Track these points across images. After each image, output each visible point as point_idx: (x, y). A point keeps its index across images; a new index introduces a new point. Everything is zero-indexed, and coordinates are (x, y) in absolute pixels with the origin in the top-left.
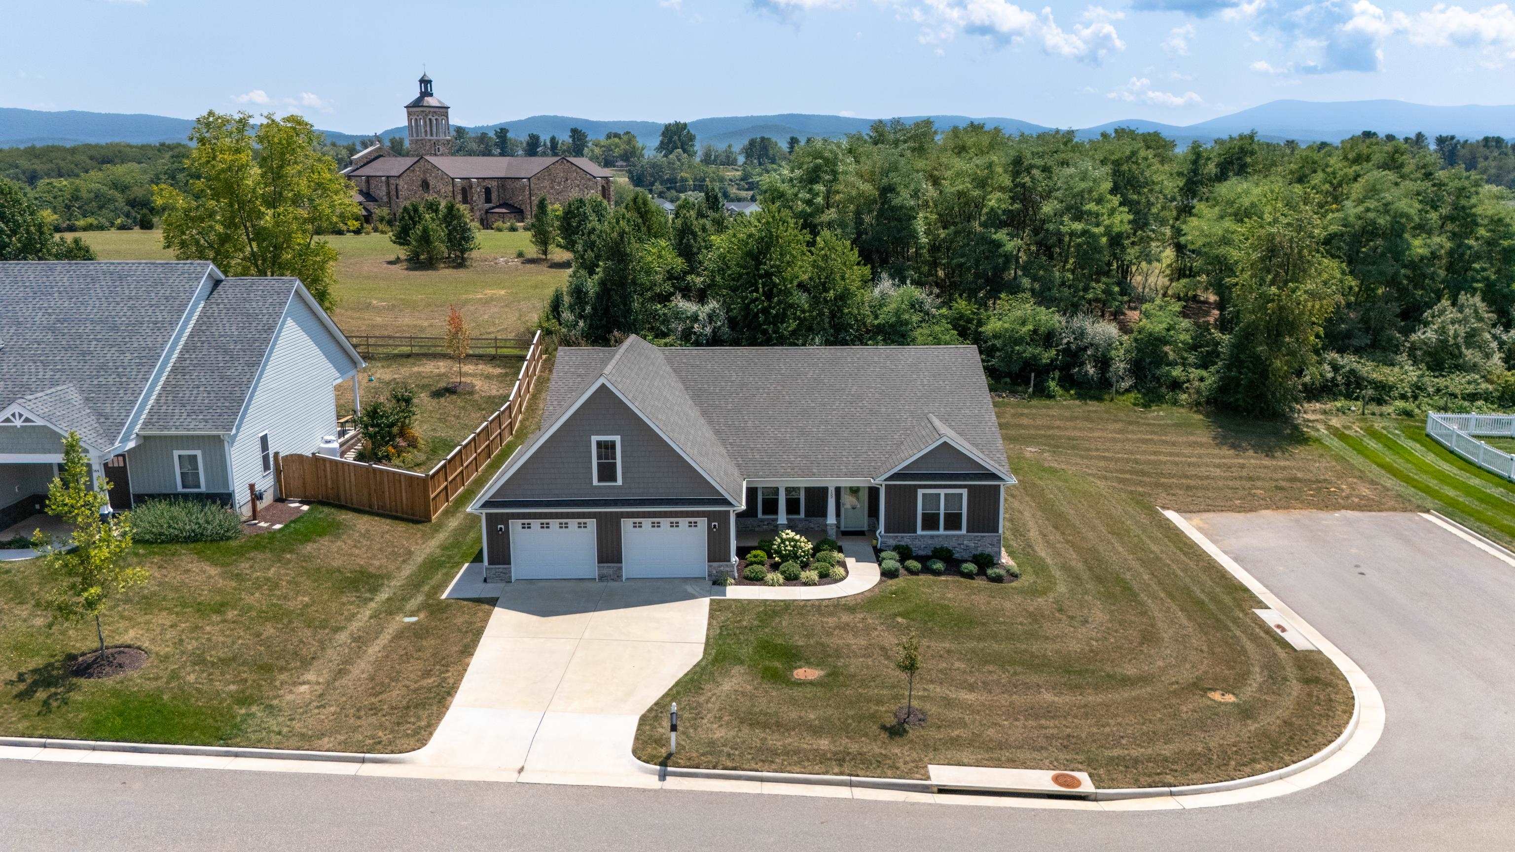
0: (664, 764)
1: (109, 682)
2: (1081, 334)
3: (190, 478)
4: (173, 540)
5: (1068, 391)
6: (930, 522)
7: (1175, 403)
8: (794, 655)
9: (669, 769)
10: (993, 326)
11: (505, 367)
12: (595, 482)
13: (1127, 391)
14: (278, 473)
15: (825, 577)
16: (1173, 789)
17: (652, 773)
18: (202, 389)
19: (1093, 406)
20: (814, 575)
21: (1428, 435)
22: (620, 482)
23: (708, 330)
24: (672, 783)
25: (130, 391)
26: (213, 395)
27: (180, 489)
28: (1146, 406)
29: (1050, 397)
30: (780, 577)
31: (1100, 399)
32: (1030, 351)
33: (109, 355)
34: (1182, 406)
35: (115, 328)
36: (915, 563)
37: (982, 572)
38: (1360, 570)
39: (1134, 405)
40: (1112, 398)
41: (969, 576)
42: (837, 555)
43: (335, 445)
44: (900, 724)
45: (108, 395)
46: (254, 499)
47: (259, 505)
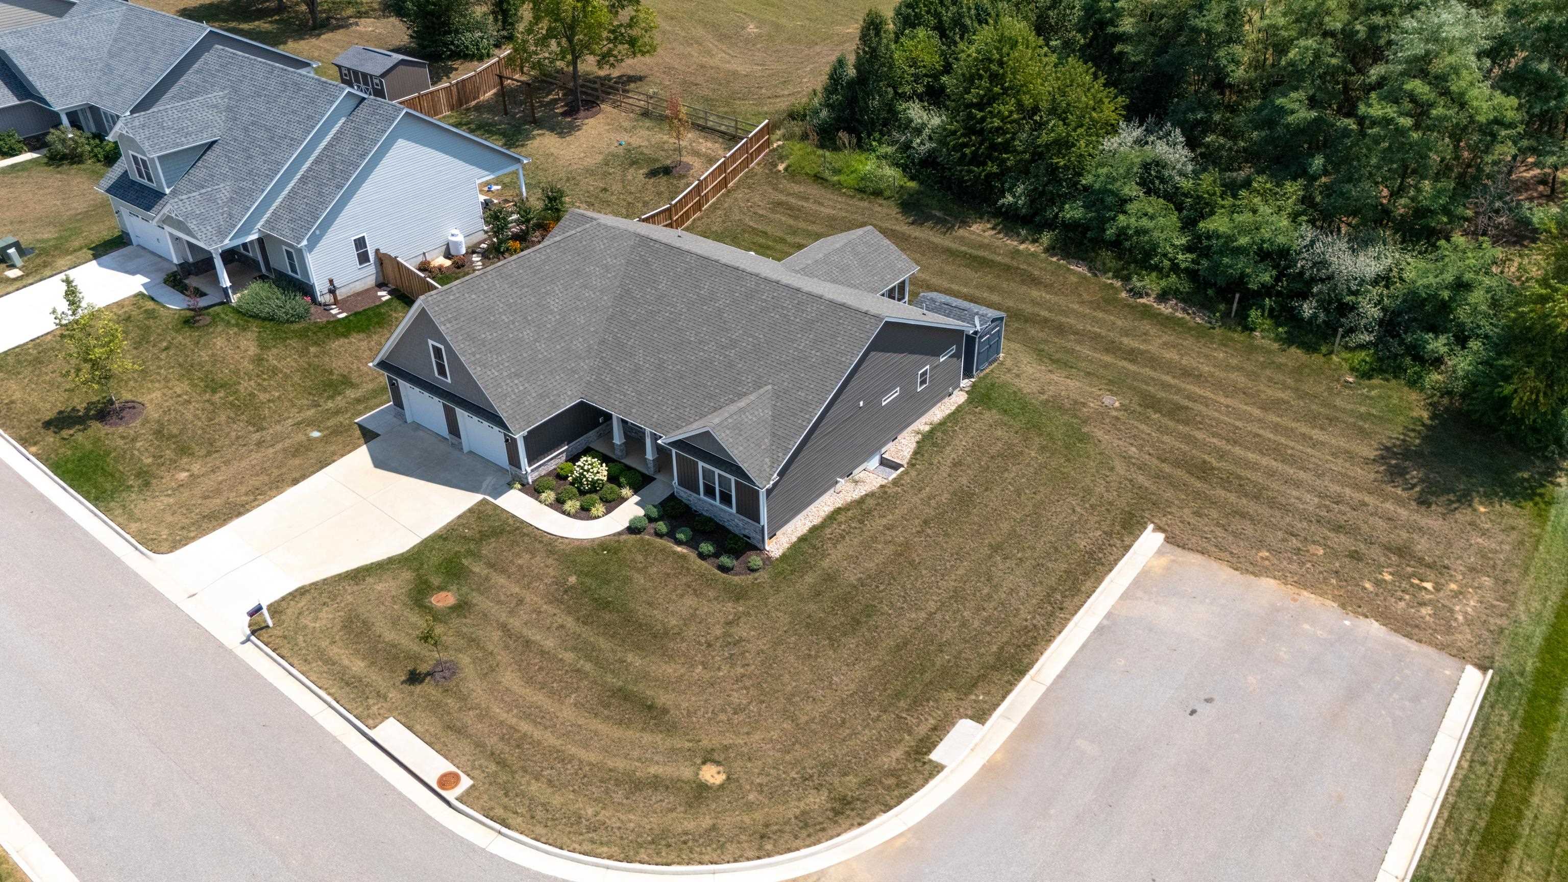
0: (253, 632)
1: (104, 431)
2: (1323, 262)
3: (292, 266)
4: (256, 317)
5: (1275, 325)
6: (710, 491)
7: (1412, 382)
8: (459, 579)
9: (253, 638)
10: (1215, 222)
12: (437, 374)
13: (1362, 347)
14: (378, 264)
15: (585, 513)
16: (504, 830)
17: (242, 634)
19: (1292, 356)
20: (572, 505)
22: (449, 380)
23: (925, 149)
24: (248, 652)
27: (290, 272)
28: (1366, 375)
29: (1248, 329)
30: (552, 498)
31: (1310, 348)
32: (1241, 264)
33: (258, 162)
36: (662, 526)
37: (716, 555)
38: (1202, 708)
39: (1353, 369)
40: (1331, 352)
41: (702, 556)
42: (626, 492)
43: (460, 238)
44: (429, 674)
45: (241, 196)
46: (332, 291)
47: (341, 294)
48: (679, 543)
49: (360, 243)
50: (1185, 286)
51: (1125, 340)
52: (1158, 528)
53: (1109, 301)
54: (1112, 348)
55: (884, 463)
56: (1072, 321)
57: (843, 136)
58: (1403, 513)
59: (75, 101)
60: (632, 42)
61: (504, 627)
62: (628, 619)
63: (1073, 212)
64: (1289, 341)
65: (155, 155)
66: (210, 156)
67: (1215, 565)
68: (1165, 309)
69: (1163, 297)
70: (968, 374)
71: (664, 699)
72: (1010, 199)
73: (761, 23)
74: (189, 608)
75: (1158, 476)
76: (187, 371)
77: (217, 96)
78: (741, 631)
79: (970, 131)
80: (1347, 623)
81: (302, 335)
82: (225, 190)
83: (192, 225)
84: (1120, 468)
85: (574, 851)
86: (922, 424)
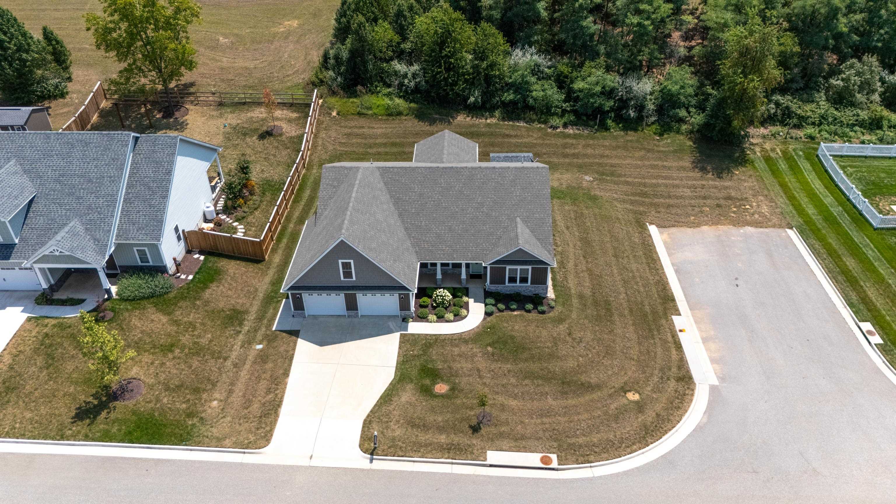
0: (372, 454)
1: (130, 403)
2: (629, 90)
3: (144, 259)
4: (143, 298)
5: (618, 124)
6: (512, 280)
7: (678, 132)
8: (437, 375)
9: (374, 457)
10: (579, 84)
11: (298, 112)
12: (342, 278)
13: (653, 123)
14: (186, 239)
15: (458, 317)
16: (592, 464)
17: (367, 458)
18: (141, 213)
19: (632, 136)
20: (450, 316)
21: (817, 156)
22: (354, 279)
23: (412, 84)
24: (375, 465)
25: (106, 224)
26: (147, 217)
27: (140, 264)
28: (661, 135)
29: (607, 129)
30: (435, 317)
31: (635, 130)
32: (599, 101)
33: (91, 199)
34: (682, 134)
35: (90, 181)
36: (501, 306)
37: (535, 308)
38: (737, 282)
39: (655, 134)
40: (643, 129)
41: (529, 311)
42: (465, 299)
43: (212, 208)
44: (479, 424)
46: (177, 264)
48: (513, 310)
50: (573, 118)
51: (567, 150)
52: (651, 223)
53: (546, 135)
54: (565, 155)
57: (360, 88)
58: (718, 184)
64: (625, 129)
65: (9, 219)
66: (38, 207)
67: (682, 229)
68: (569, 131)
69: (565, 126)
71: (581, 378)
75: (632, 203)
76: (139, 347)
78: (576, 334)
80: (742, 231)
81: (182, 297)
84: (618, 205)
85: (626, 455)
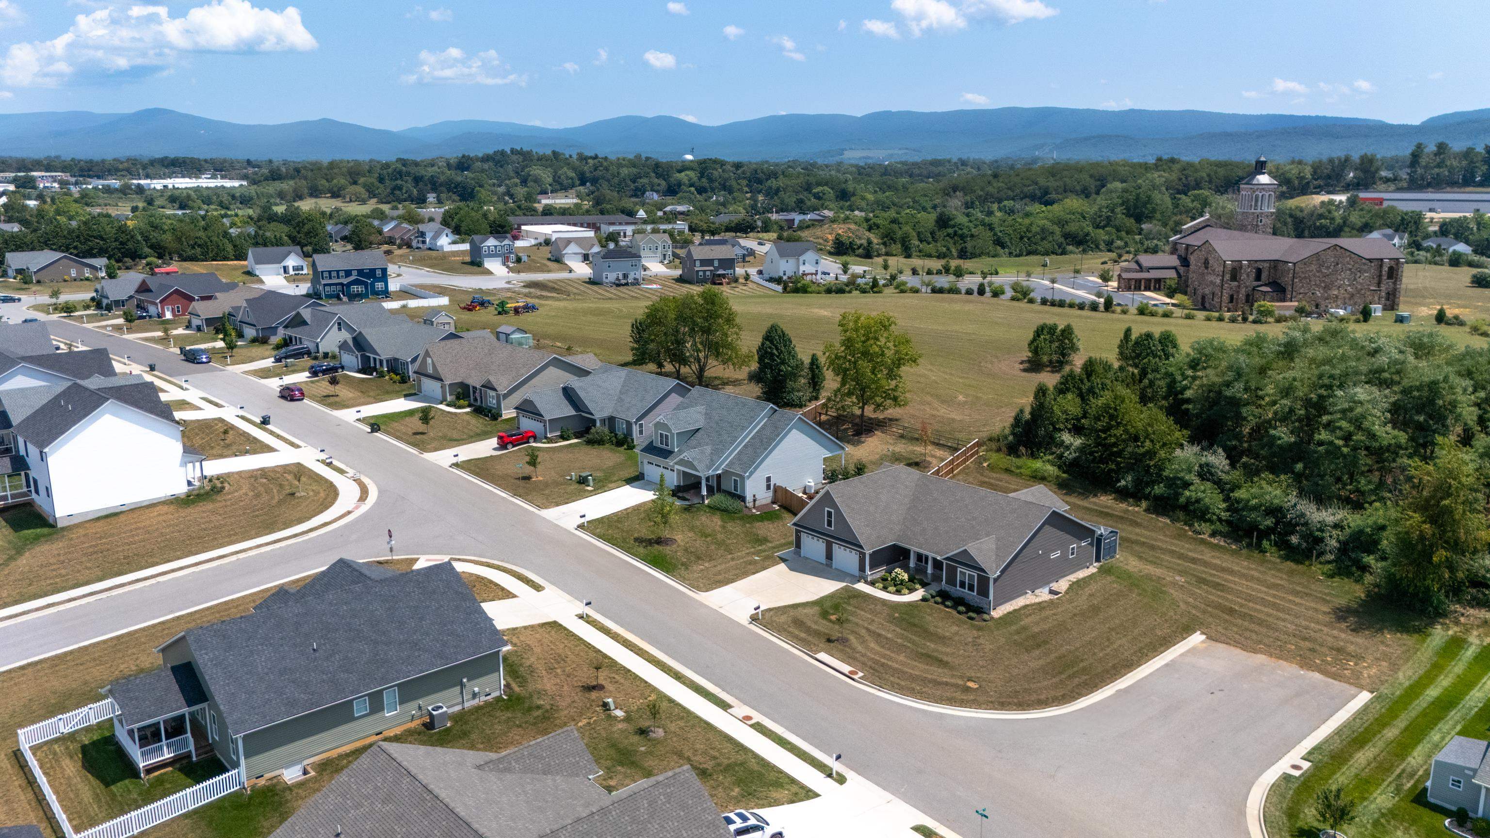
1: (661, 548)
2: (1302, 515)
3: (734, 486)
4: (718, 509)
5: (1278, 551)
6: (962, 585)
7: (1355, 580)
9: (754, 621)
10: (1240, 494)
12: (826, 526)
14: (775, 491)
15: (898, 592)
16: (881, 689)
17: (748, 620)
19: (1290, 566)
20: (892, 589)
22: (833, 529)
23: (1072, 456)
24: (753, 627)
25: (725, 455)
26: (749, 459)
27: (730, 489)
28: (1331, 576)
29: (1263, 551)
30: (881, 587)
31: (1298, 562)
32: (1254, 515)
34: (1361, 583)
35: (732, 426)
36: (938, 599)
37: (966, 613)
38: (1217, 692)
39: (1323, 574)
40: (1310, 564)
41: (959, 612)
42: (918, 586)
43: (812, 484)
44: (836, 640)
45: (717, 452)
46: (755, 501)
47: (758, 503)
48: (947, 607)
49: (768, 479)
50: (1224, 529)
51: (1190, 554)
52: (1203, 633)
53: (1181, 536)
54: (1181, 556)
55: (1052, 592)
56: (1160, 544)
57: (1023, 449)
58: (1343, 636)
59: (605, 414)
60: (895, 399)
61: (868, 630)
62: (926, 631)
63: (1159, 489)
64: (1286, 558)
65: (675, 432)
66: (698, 435)
67: (1232, 648)
68: (1214, 541)
69: (1213, 534)
70: (1098, 560)
71: (945, 659)
72: (1123, 483)
73: (967, 396)
74: (721, 611)
75: (1204, 612)
76: (692, 529)
77: (701, 408)
78: (981, 641)
79: (1098, 444)
80: (1302, 672)
81: (741, 519)
82: (708, 449)
83: (695, 463)
84: (1183, 606)
86: (1073, 577)
